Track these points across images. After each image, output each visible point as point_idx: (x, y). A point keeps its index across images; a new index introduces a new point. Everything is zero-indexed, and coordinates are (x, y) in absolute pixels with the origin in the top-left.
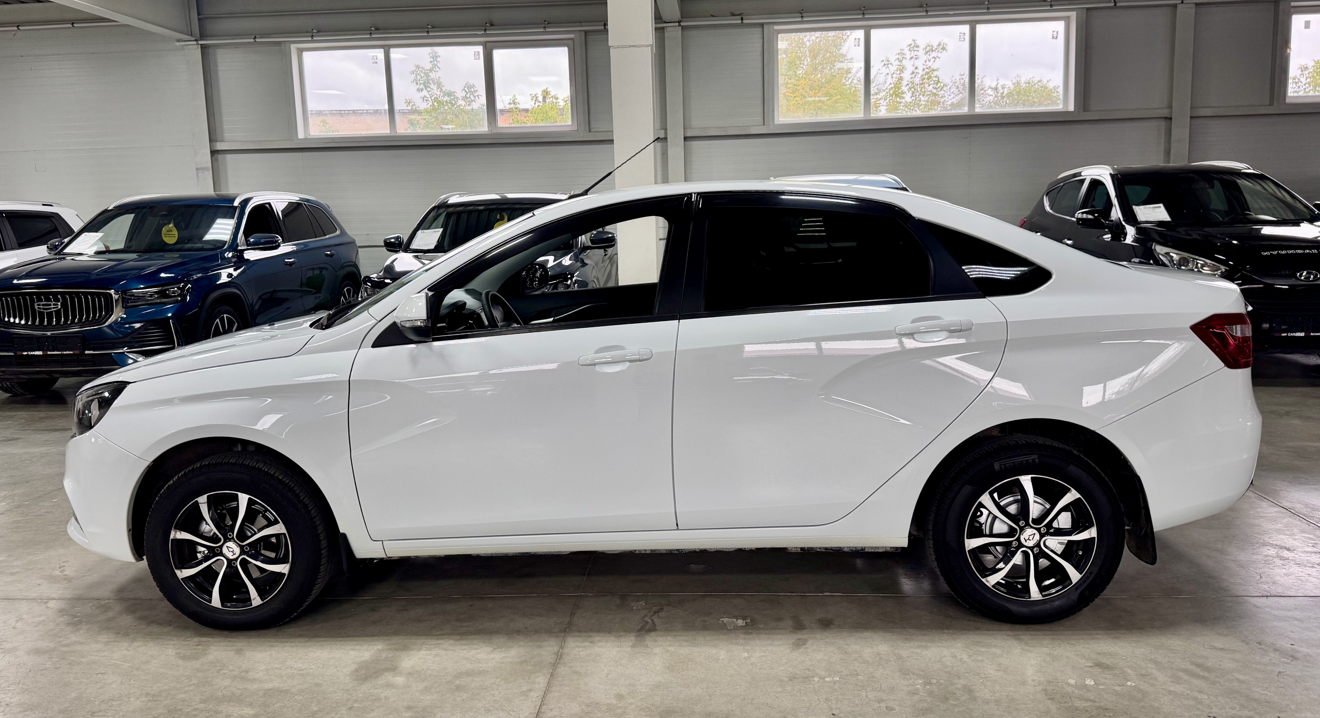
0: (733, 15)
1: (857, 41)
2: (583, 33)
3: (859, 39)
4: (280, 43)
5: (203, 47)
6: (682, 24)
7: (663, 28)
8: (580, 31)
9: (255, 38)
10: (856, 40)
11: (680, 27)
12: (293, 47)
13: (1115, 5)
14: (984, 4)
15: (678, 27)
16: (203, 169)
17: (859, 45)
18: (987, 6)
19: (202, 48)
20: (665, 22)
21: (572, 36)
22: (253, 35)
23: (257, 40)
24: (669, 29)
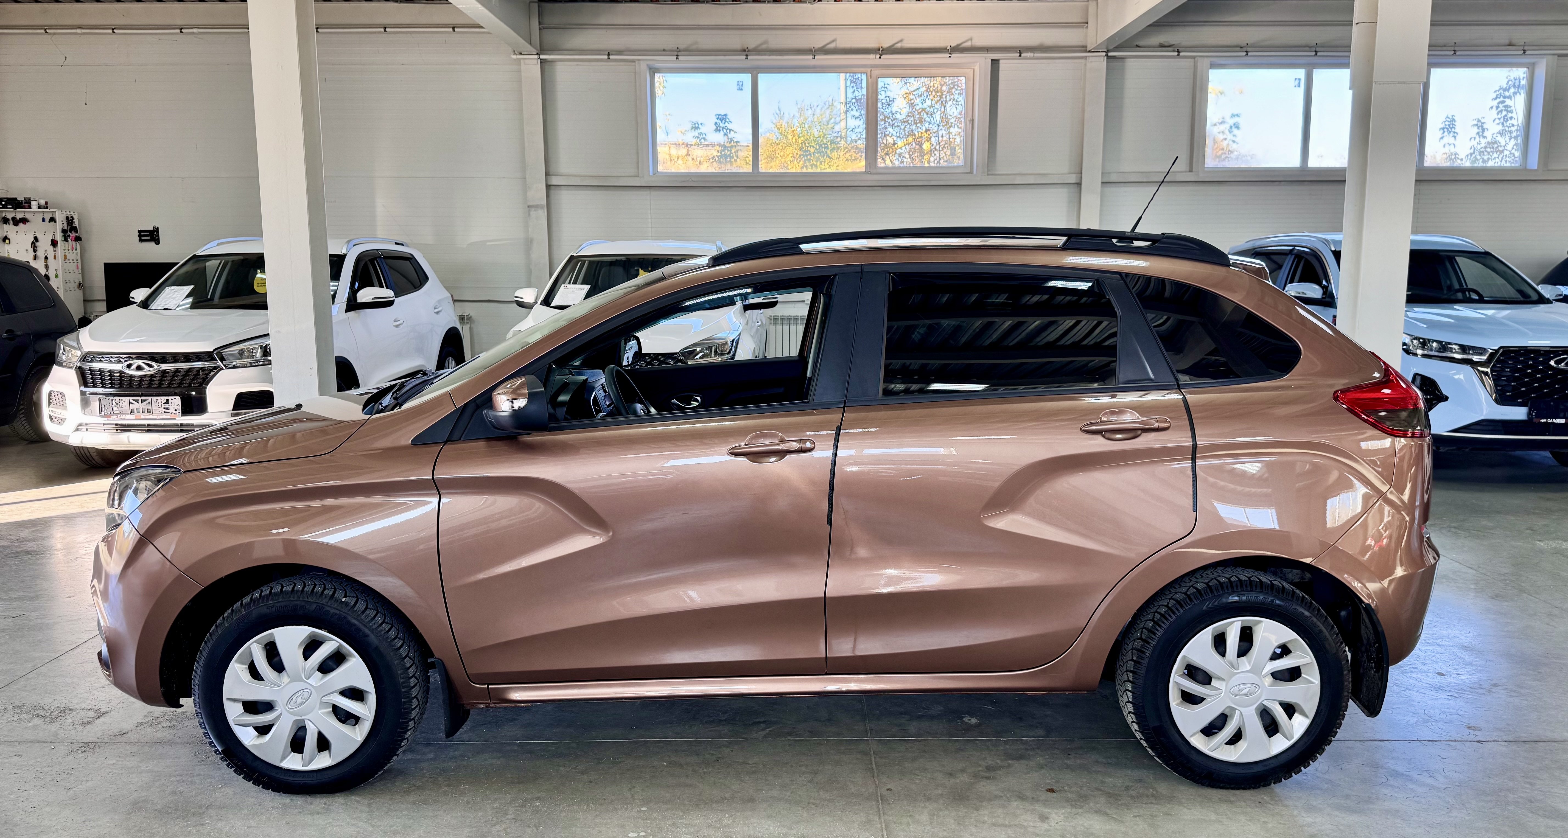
0: (1163, 45)
1: (1297, 82)
2: (990, 60)
3: (1300, 79)
4: (634, 61)
5: (544, 62)
6: (1109, 54)
7: (1084, 58)
8: (986, 59)
9: (609, 55)
10: (1297, 80)
11: (1106, 57)
12: (645, 67)
15: (1103, 58)
16: (537, 207)
17: (1299, 86)
19: (542, 63)
21: (977, 65)
22: (606, 51)
23: (611, 57)
24: (1091, 59)
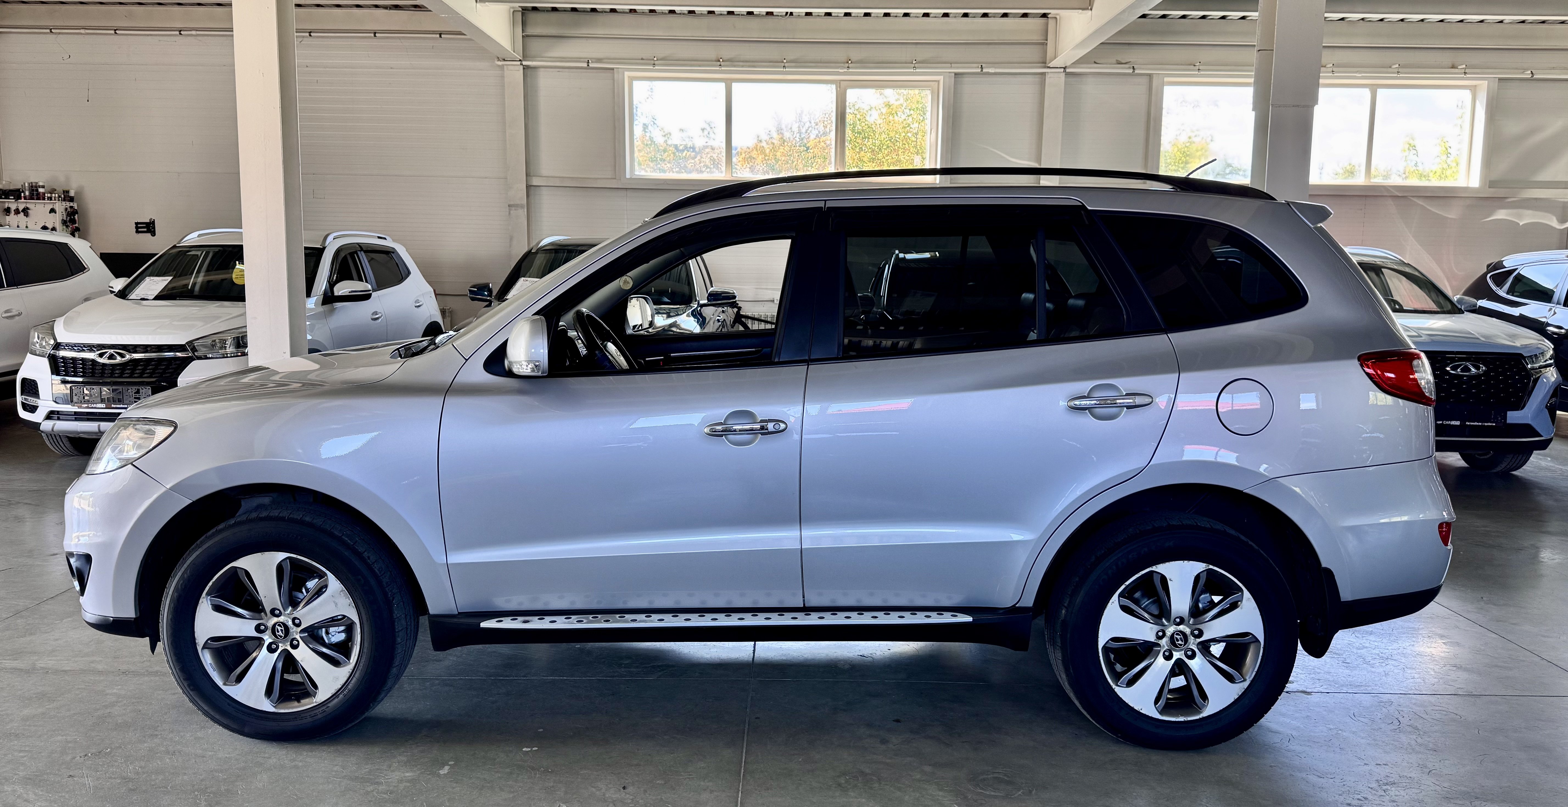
0: (1120, 63)
2: (953, 74)
4: (613, 69)
5: (526, 68)
6: (1068, 70)
7: (1044, 74)
8: (950, 72)
9: (588, 62)
11: (1064, 73)
12: (627, 74)
13: (1532, 76)
14: (1390, 67)
15: (1062, 74)
16: (517, 206)
18: (1396, 70)
19: (524, 69)
20: (1049, 67)
21: (941, 78)
22: (586, 59)
23: (590, 64)
24: (1050, 75)
